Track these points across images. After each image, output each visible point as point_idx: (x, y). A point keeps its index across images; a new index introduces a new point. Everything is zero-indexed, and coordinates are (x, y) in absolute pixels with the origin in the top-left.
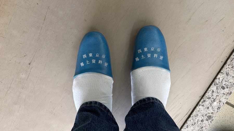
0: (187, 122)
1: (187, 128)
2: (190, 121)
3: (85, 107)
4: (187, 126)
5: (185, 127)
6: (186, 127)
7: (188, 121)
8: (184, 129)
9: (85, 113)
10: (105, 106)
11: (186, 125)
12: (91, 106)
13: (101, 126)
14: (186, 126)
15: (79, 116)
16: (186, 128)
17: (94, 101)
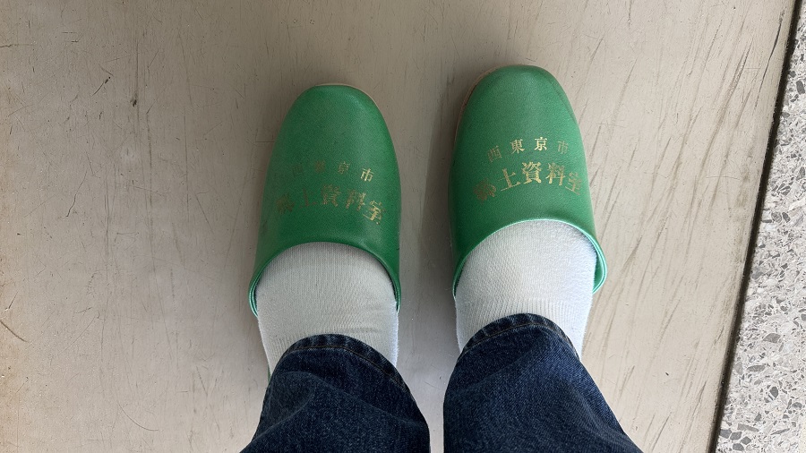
0: (791, 70)
1: (801, 96)
2: (802, 59)
3: (301, 354)
4: (799, 83)
5: (793, 94)
6: (796, 93)
7: (793, 65)
8: (791, 104)
9: (299, 375)
10: (372, 349)
11: (792, 83)
12: (323, 354)
13: (355, 431)
14: (795, 88)
15: (275, 387)
16: (797, 97)
17: (331, 335)
